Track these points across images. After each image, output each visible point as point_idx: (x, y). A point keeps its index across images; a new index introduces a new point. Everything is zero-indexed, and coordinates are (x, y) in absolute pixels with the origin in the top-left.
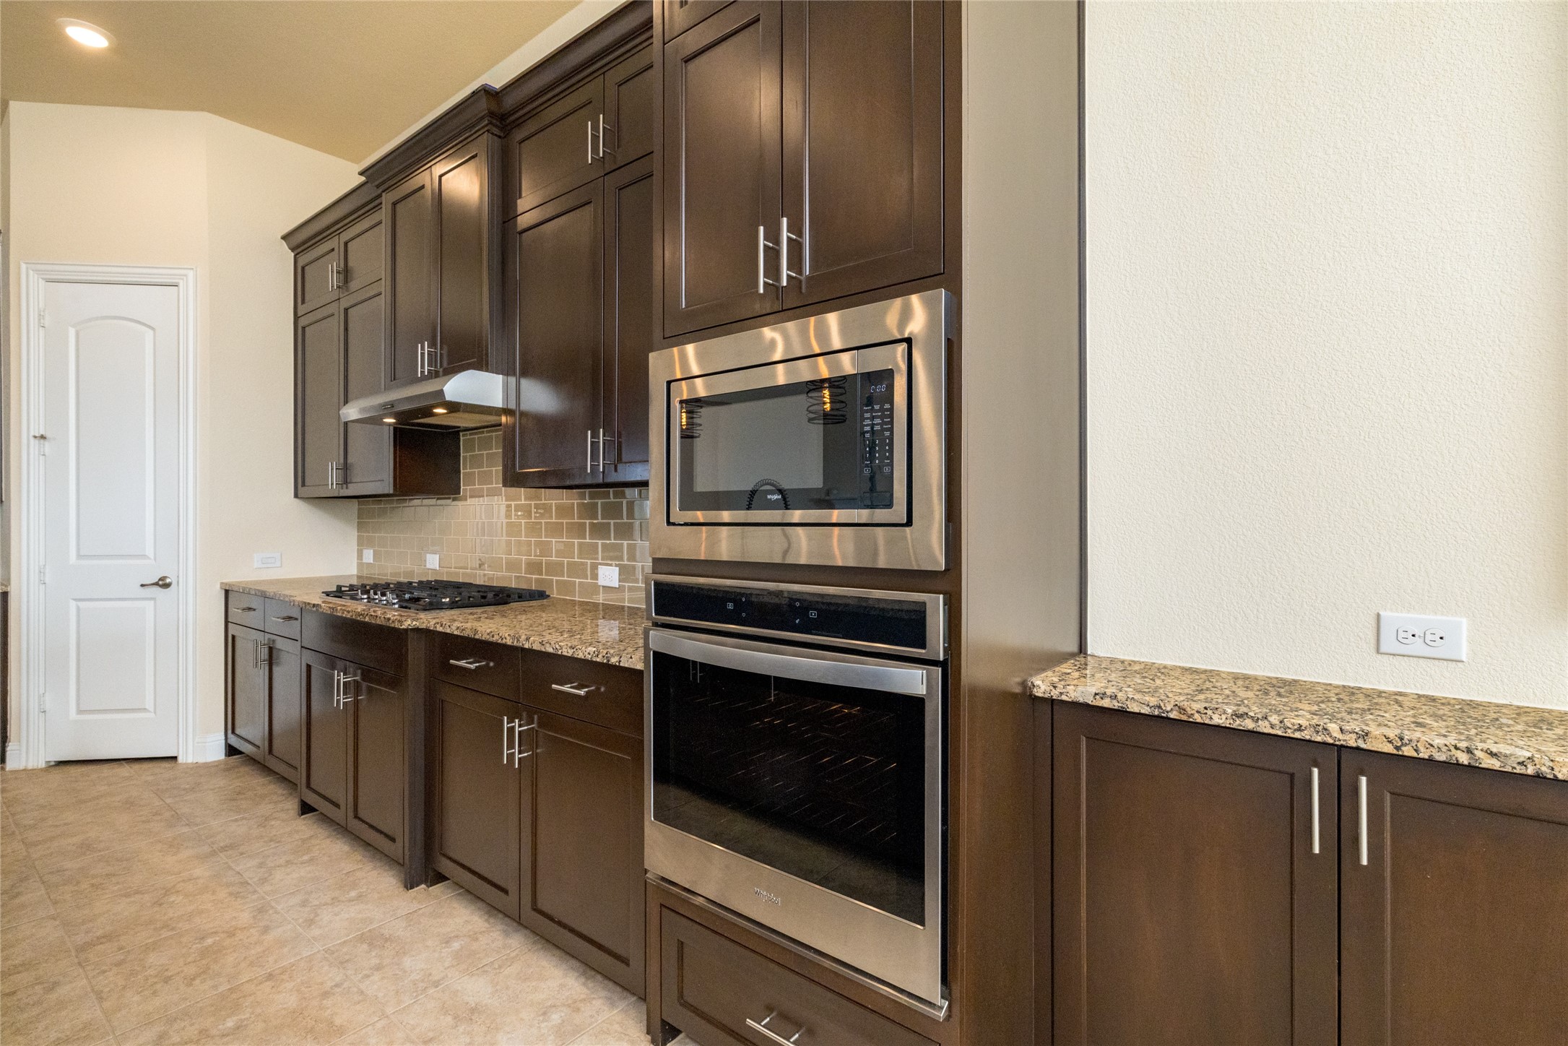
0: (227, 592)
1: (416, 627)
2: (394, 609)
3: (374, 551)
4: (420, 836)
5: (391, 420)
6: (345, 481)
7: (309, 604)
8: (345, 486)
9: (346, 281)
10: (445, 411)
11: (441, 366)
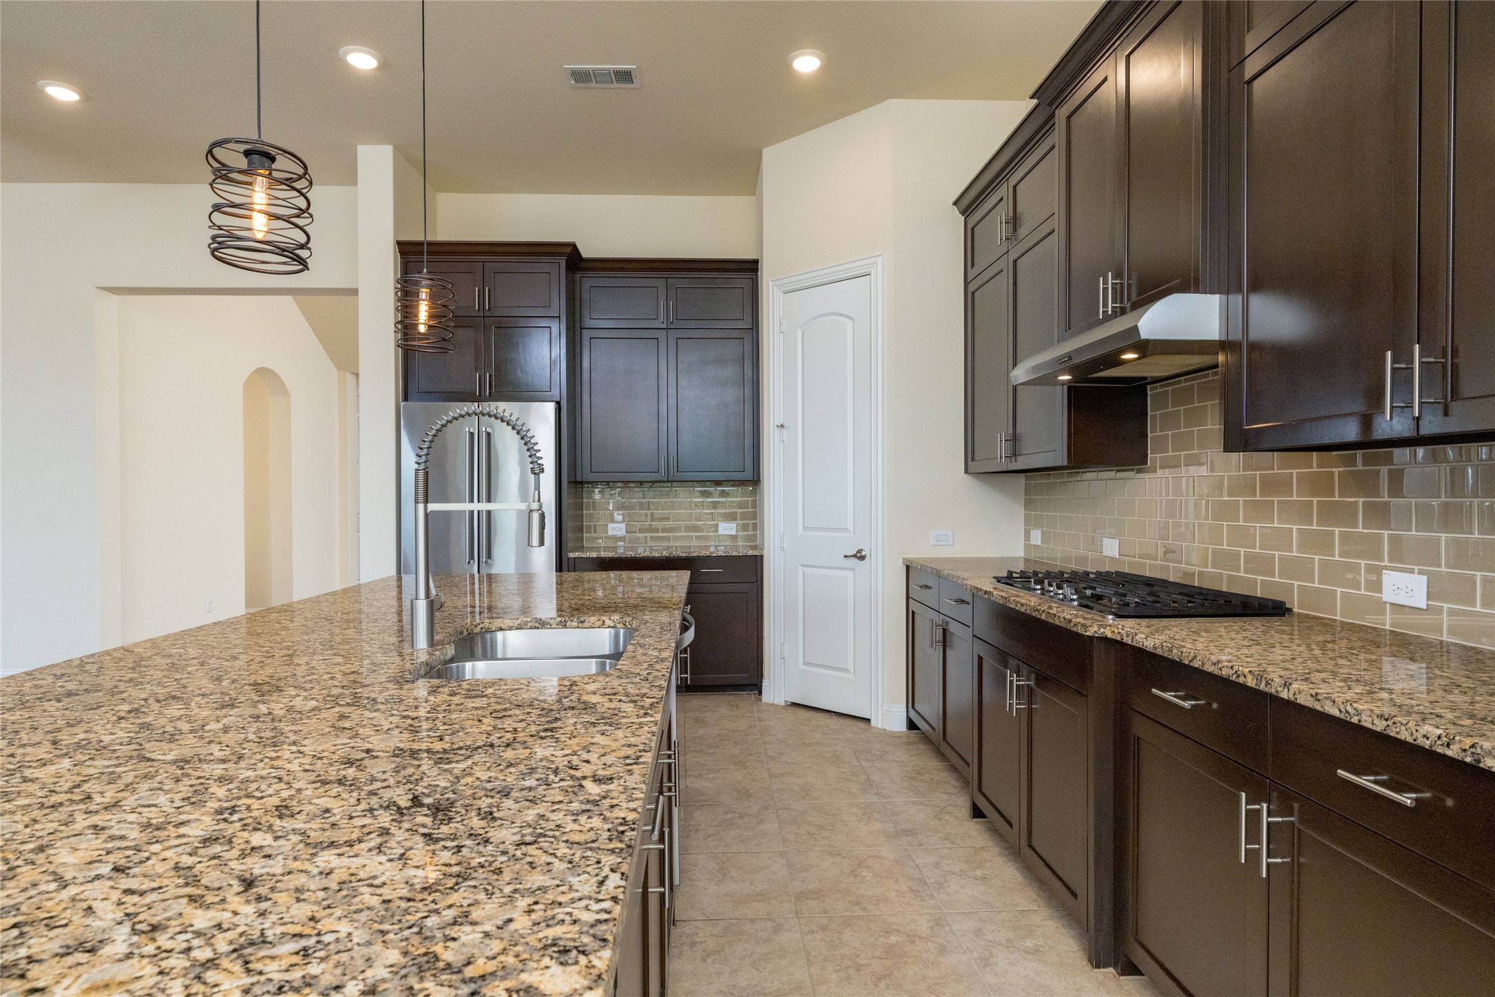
0: (908, 568)
1: (1104, 635)
2: (1073, 607)
3: (1042, 531)
4: (1108, 906)
5: (1067, 377)
6: (1014, 454)
7: (981, 590)
8: (1013, 458)
9: (1015, 229)
10: (1136, 356)
11: (1129, 300)
